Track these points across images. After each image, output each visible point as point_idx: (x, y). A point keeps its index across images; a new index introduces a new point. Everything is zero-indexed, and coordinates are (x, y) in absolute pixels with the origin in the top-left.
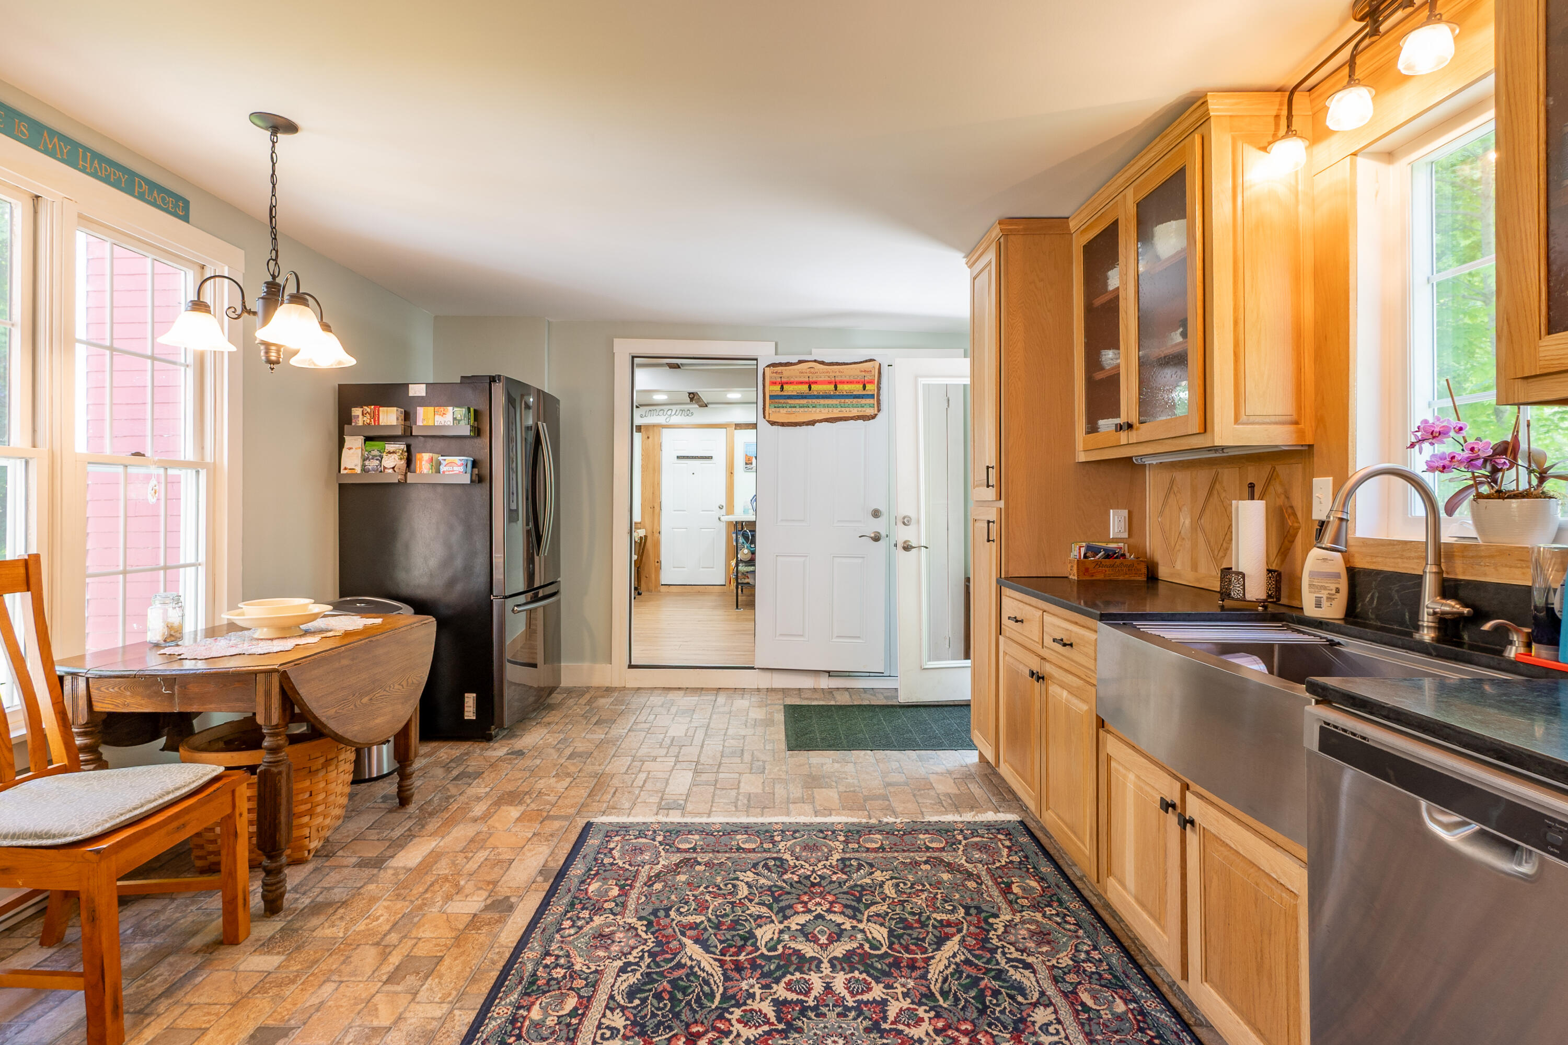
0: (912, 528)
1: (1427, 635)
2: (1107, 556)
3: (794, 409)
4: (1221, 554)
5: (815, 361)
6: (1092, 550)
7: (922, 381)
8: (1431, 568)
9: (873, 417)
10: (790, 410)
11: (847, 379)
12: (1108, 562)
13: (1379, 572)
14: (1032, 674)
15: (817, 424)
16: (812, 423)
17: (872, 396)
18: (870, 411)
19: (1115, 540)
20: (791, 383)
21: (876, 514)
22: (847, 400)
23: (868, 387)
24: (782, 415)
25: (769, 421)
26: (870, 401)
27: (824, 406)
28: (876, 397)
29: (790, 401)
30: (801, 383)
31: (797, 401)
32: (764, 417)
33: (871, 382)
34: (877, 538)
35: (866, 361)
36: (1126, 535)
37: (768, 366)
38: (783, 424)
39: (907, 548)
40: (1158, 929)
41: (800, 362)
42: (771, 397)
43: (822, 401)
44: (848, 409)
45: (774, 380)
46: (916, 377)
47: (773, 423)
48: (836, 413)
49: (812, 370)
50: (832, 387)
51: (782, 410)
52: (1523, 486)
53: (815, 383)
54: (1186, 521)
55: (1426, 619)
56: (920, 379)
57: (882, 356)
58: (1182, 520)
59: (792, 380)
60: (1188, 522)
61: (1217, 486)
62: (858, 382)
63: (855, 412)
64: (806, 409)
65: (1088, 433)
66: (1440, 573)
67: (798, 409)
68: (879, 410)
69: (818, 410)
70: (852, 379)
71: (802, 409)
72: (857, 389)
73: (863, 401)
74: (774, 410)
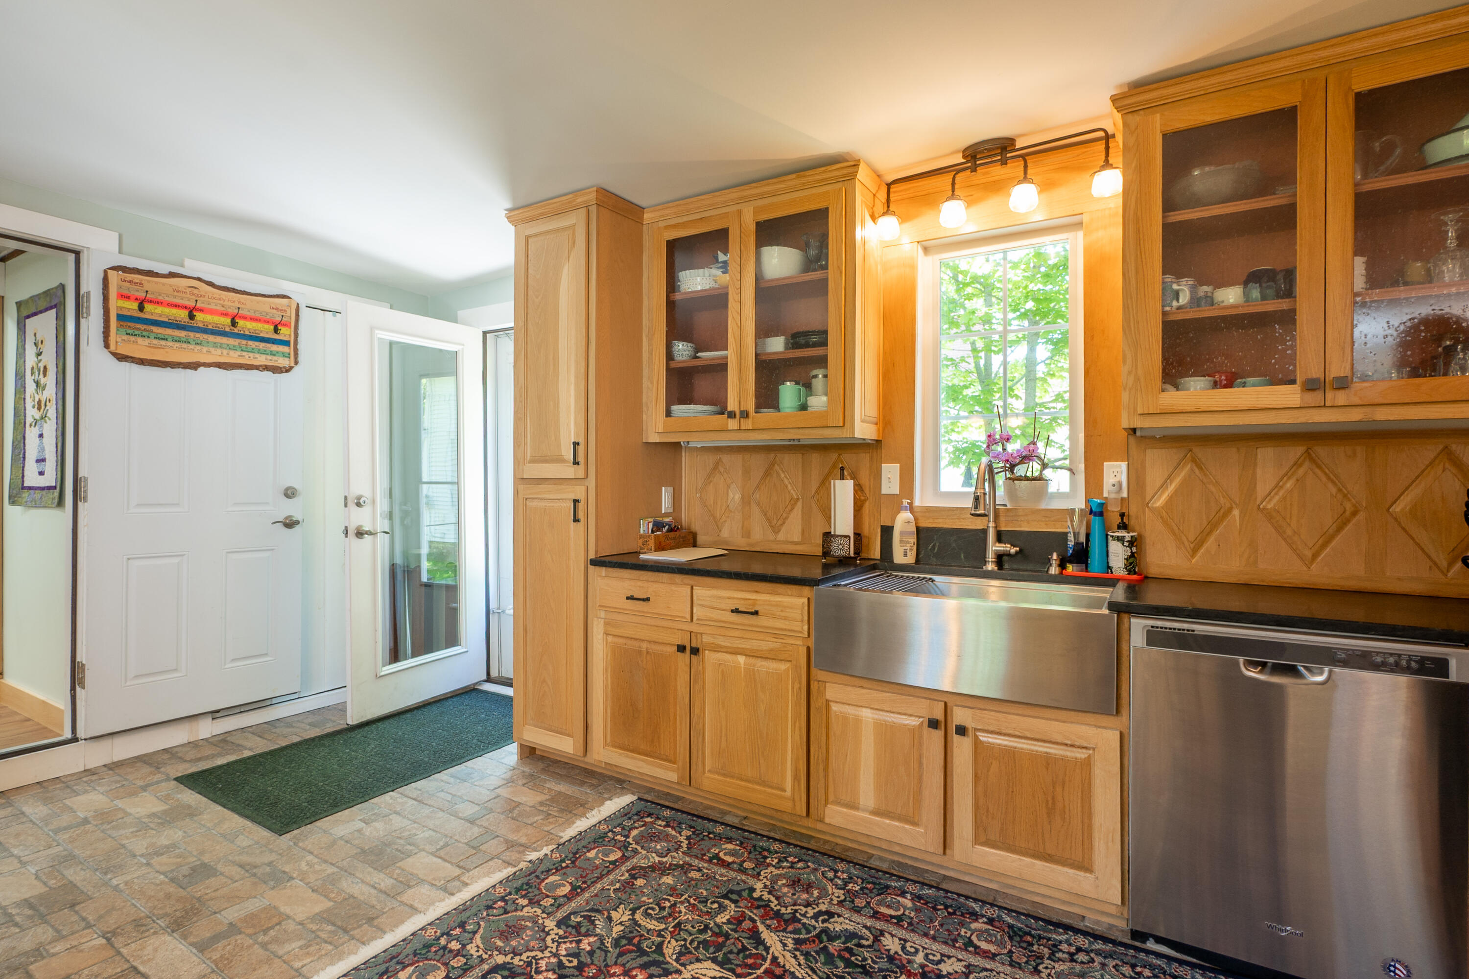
0: (366, 510)
1: (991, 567)
2: (671, 530)
3: (163, 343)
4: (780, 522)
5: (199, 279)
6: (658, 526)
7: (380, 334)
8: (992, 524)
9: (288, 370)
10: (156, 342)
11: (251, 314)
12: (672, 534)
13: (941, 529)
14: (681, 649)
15: (201, 369)
16: (194, 366)
17: (286, 343)
18: (283, 362)
19: (667, 515)
20: (158, 303)
21: (290, 493)
22: (250, 343)
23: (283, 330)
24: (141, 347)
25: (115, 354)
26: (285, 349)
27: (215, 345)
28: (292, 345)
29: (155, 329)
30: (177, 306)
31: (169, 331)
32: (107, 346)
33: (287, 325)
34: (290, 524)
35: (278, 296)
36: (671, 510)
37: (112, 268)
38: (142, 362)
39: (360, 534)
40: (907, 827)
41: (172, 275)
42: (121, 318)
43: (211, 338)
44: (251, 355)
45: (126, 292)
46: (372, 329)
47: (121, 358)
48: (234, 357)
49: (195, 291)
50: (228, 321)
51: (140, 340)
52: (1036, 474)
53: (201, 310)
54: (735, 496)
55: (991, 556)
56: (377, 332)
57: (302, 293)
58: (731, 495)
59: (160, 298)
60: (738, 496)
61: (776, 467)
62: (267, 322)
63: (261, 360)
64: (185, 345)
65: (667, 416)
66: (996, 527)
67: (170, 344)
68: (296, 363)
69: (205, 349)
70: (258, 315)
71: (178, 345)
72: (266, 330)
73: (275, 348)
74: (126, 337)
